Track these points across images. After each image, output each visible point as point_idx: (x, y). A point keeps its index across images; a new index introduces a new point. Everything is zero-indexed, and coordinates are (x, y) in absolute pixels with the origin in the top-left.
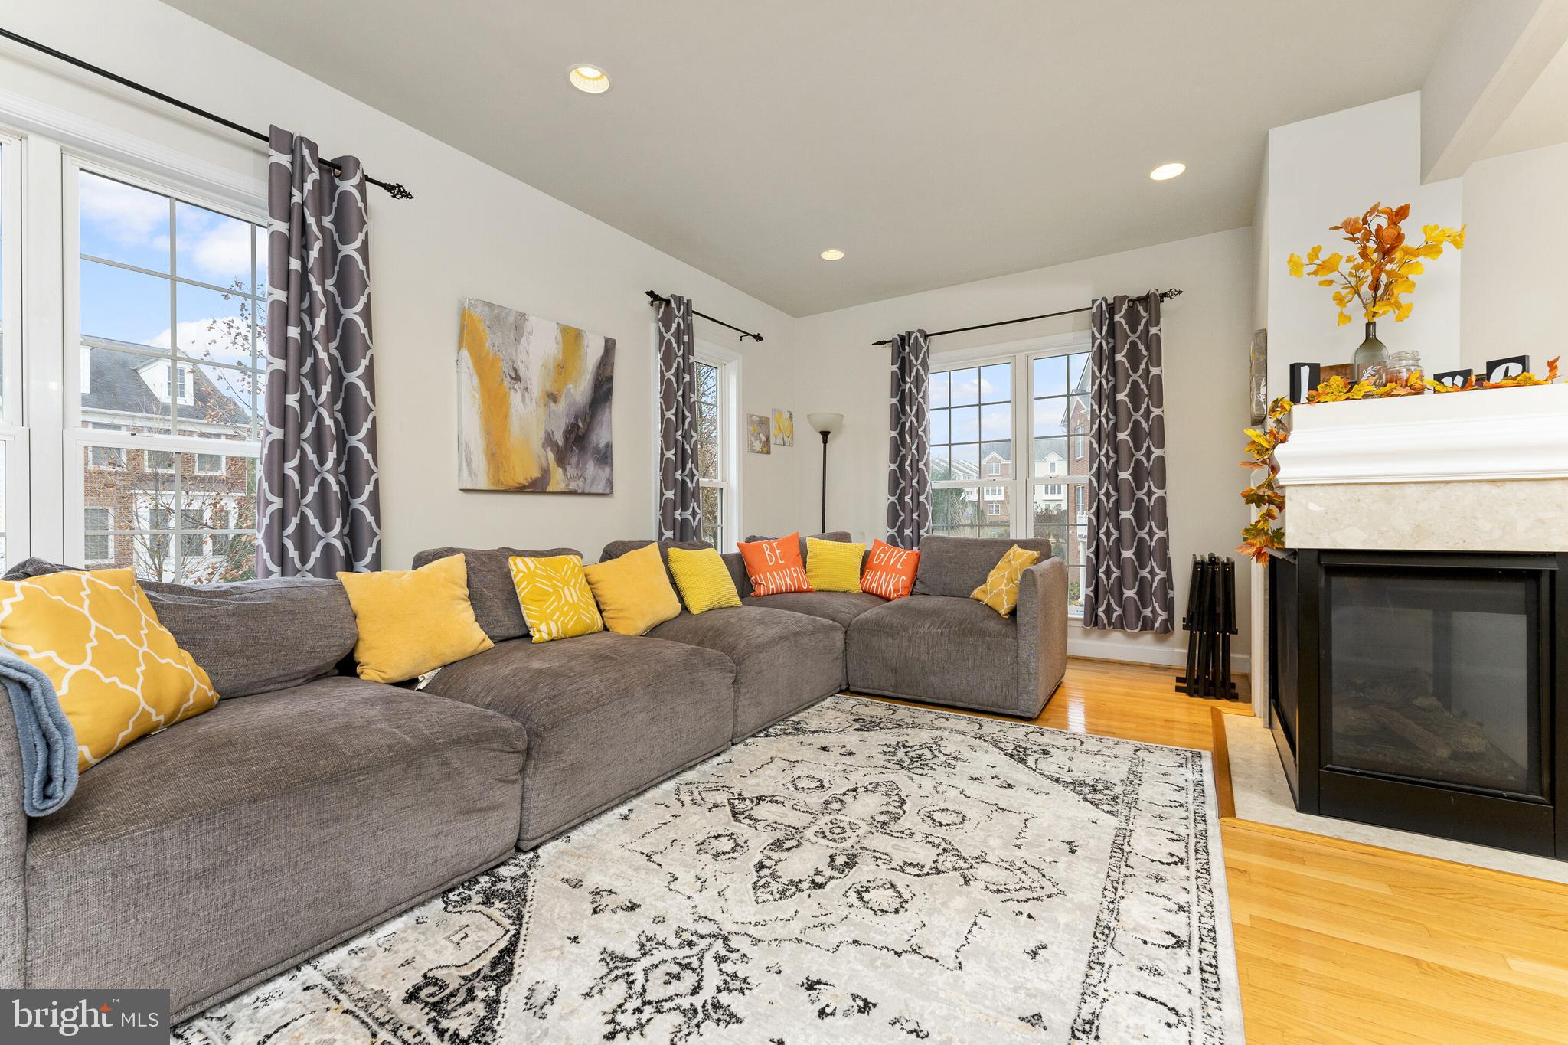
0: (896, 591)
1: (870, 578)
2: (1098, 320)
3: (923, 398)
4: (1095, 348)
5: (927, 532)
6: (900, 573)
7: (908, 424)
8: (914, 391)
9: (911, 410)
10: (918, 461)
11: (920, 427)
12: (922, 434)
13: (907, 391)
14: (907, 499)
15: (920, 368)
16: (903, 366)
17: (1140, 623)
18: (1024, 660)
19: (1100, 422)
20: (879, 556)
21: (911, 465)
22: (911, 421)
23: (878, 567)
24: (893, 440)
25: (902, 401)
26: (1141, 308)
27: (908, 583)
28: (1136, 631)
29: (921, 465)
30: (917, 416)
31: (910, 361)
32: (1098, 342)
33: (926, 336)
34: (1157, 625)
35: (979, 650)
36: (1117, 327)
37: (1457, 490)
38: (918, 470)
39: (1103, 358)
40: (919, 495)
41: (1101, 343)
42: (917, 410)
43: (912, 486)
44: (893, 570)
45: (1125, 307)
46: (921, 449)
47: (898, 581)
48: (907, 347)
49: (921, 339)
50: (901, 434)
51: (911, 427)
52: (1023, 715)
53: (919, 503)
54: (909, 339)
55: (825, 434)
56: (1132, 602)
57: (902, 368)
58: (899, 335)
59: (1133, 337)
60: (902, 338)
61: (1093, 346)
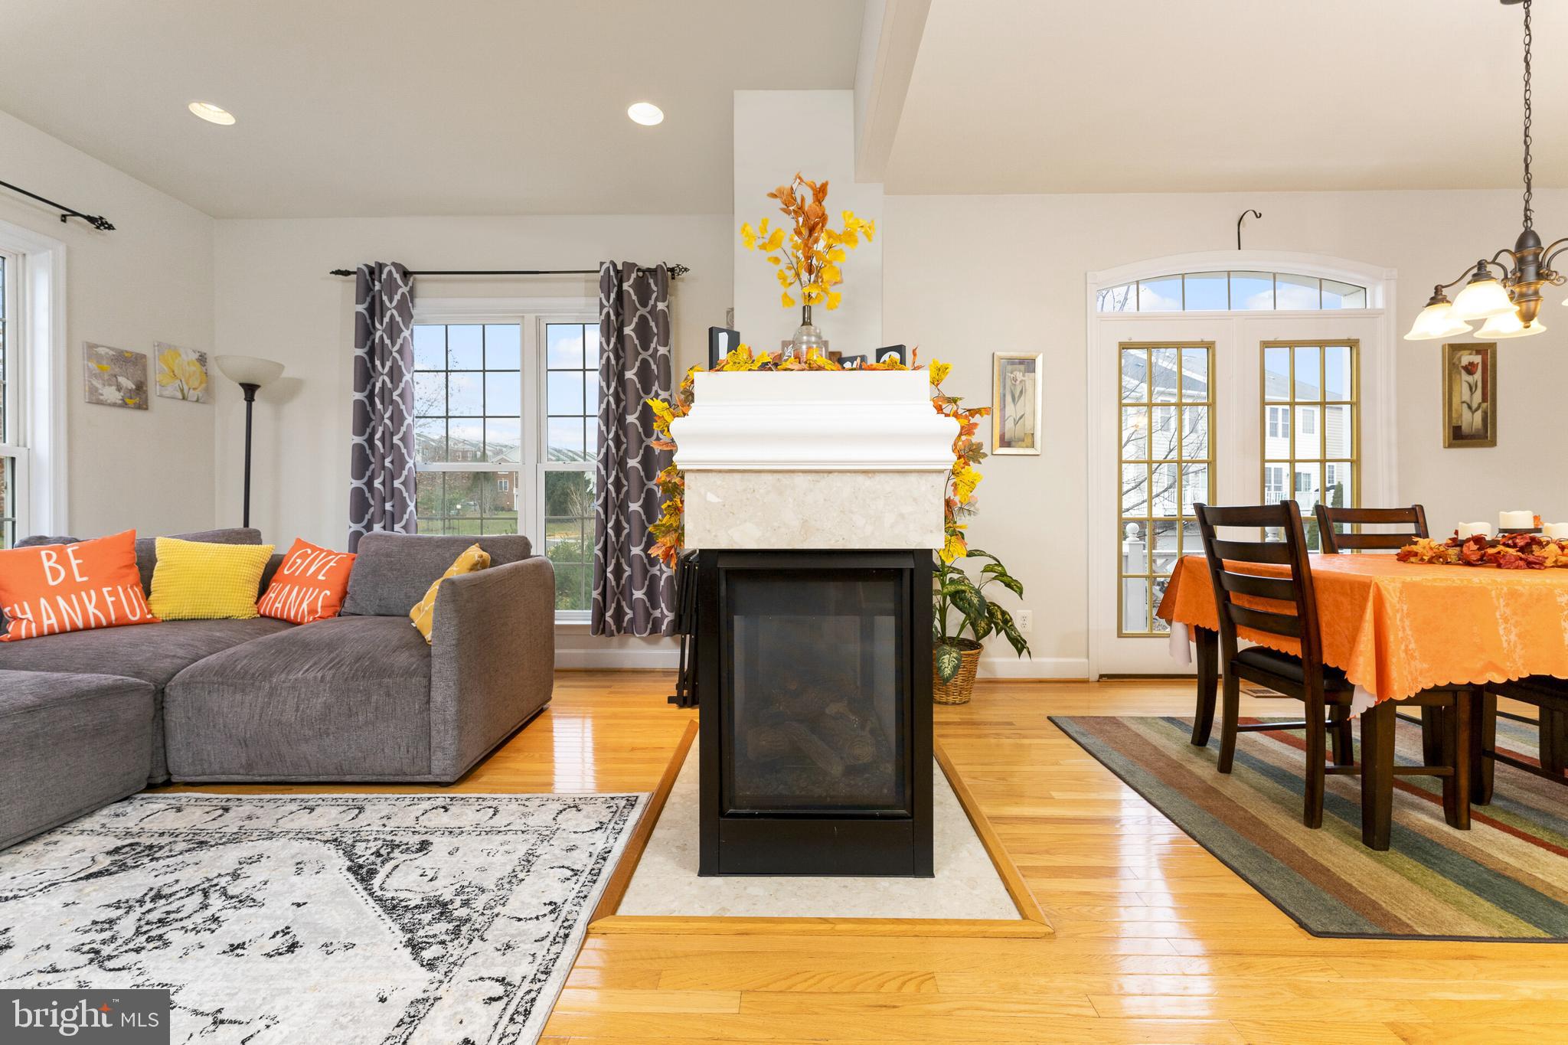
0: (312, 611)
1: (273, 595)
2: (606, 285)
3: (400, 352)
4: (603, 317)
5: (404, 527)
6: (322, 586)
7: (378, 385)
8: (387, 341)
9: (383, 366)
10: (392, 435)
11: (396, 387)
12: (398, 399)
13: (377, 341)
14: (377, 483)
15: (395, 312)
16: (374, 309)
17: (650, 626)
18: (438, 705)
19: (608, 402)
20: (295, 562)
21: (383, 439)
22: (384, 381)
23: (291, 580)
24: (358, 404)
25: (371, 353)
26: (651, 281)
27: (335, 600)
28: (644, 635)
29: (396, 440)
30: (391, 374)
31: (382, 302)
32: (605, 311)
33: (406, 274)
34: (664, 627)
35: (374, 698)
36: (625, 297)
37: (835, 481)
38: (392, 446)
39: (612, 329)
40: (393, 478)
41: (608, 313)
42: (391, 368)
43: (384, 467)
44: (312, 582)
45: (634, 276)
46: (398, 418)
47: (317, 598)
48: (376, 283)
49: (397, 276)
50: (371, 397)
51: (383, 388)
52: (438, 780)
53: (393, 489)
54: (381, 273)
55: (250, 390)
56: (641, 604)
57: (371, 310)
58: (366, 265)
59: (642, 311)
60: (372, 271)
61: (601, 314)
